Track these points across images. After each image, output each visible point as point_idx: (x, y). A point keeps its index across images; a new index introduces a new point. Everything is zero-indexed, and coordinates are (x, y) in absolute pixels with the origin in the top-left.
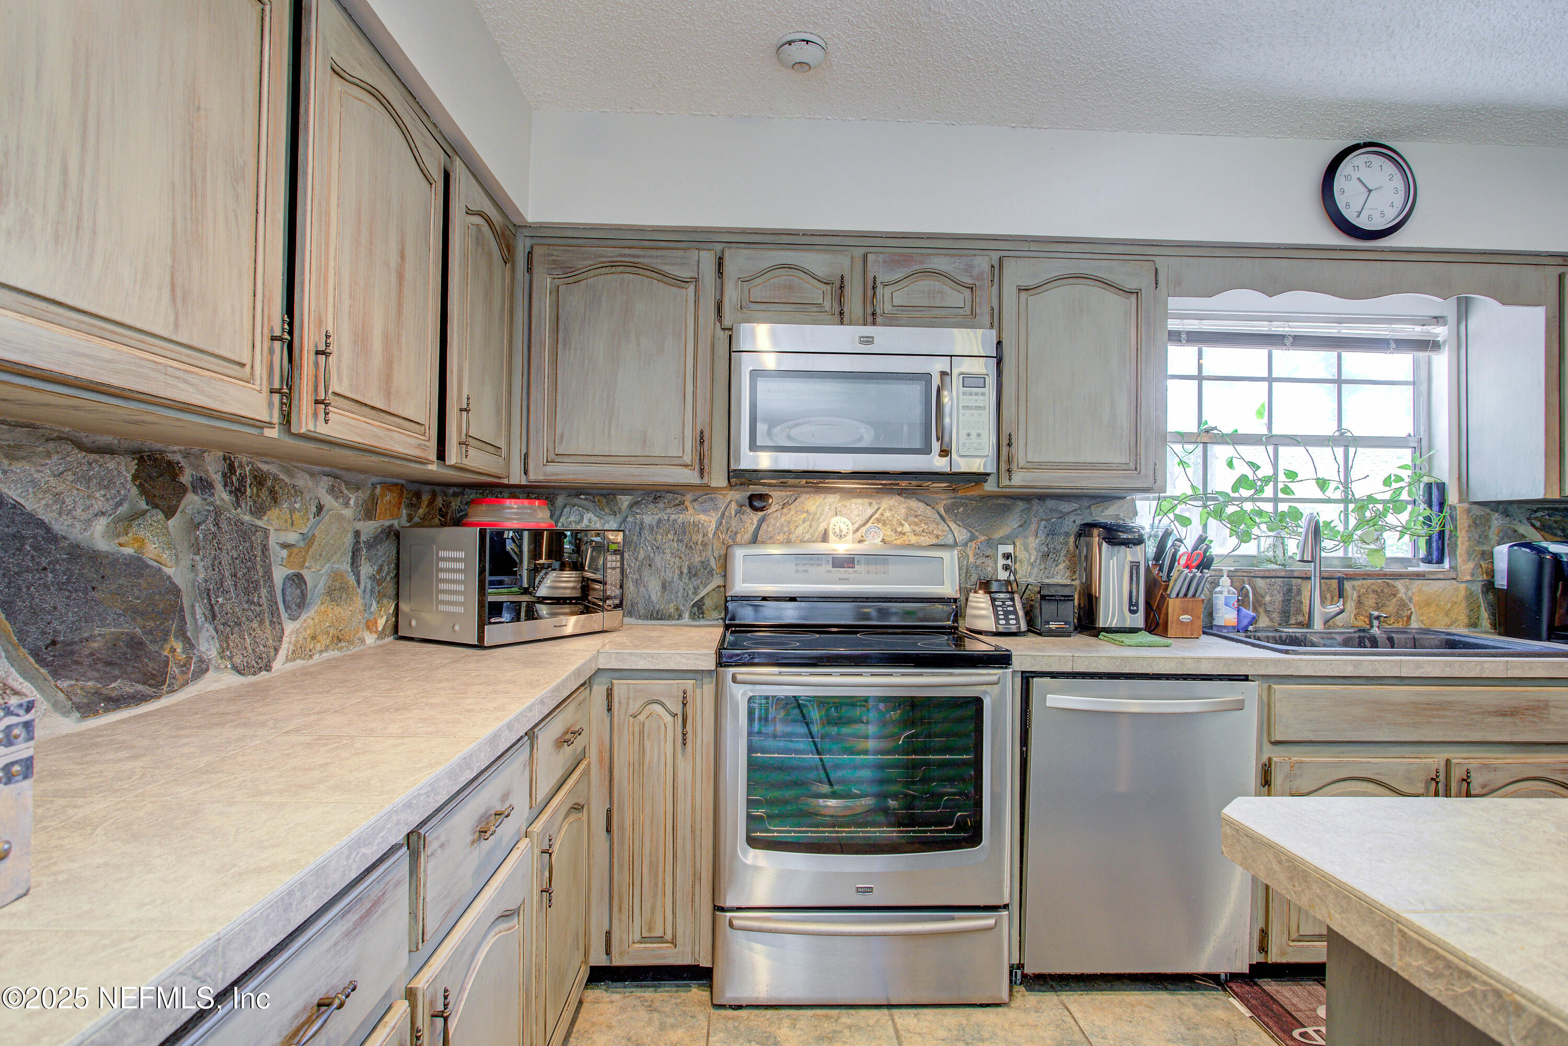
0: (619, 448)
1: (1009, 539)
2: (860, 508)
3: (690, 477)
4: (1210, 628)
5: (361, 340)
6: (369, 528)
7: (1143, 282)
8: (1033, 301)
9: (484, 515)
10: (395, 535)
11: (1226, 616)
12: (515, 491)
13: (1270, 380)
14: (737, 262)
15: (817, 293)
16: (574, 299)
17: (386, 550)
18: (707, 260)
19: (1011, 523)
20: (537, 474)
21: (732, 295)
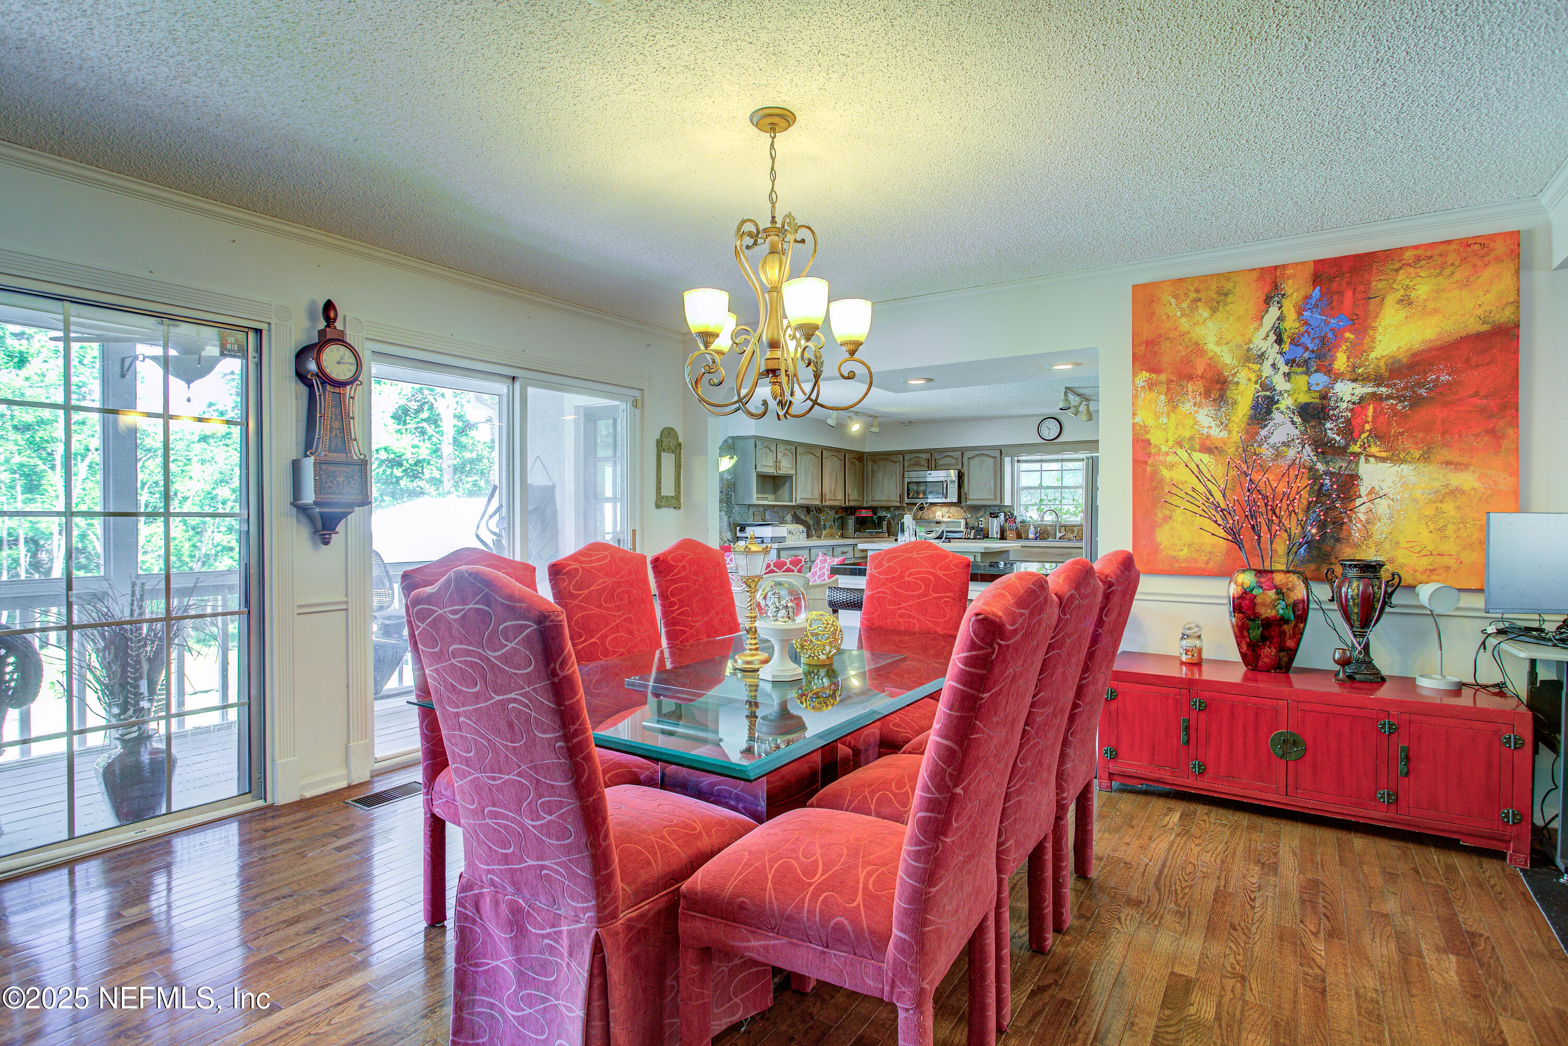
0: (884, 498)
1: (981, 517)
2: (945, 509)
3: (898, 504)
4: (1027, 538)
5: (830, 491)
6: (837, 516)
7: (997, 454)
8: (971, 461)
9: (858, 514)
10: (841, 517)
11: (1031, 536)
12: (864, 508)
13: (1062, 470)
14: (907, 457)
15: (925, 463)
16: (875, 467)
17: (840, 520)
18: (901, 457)
19: (982, 512)
20: (869, 505)
21: (906, 464)
